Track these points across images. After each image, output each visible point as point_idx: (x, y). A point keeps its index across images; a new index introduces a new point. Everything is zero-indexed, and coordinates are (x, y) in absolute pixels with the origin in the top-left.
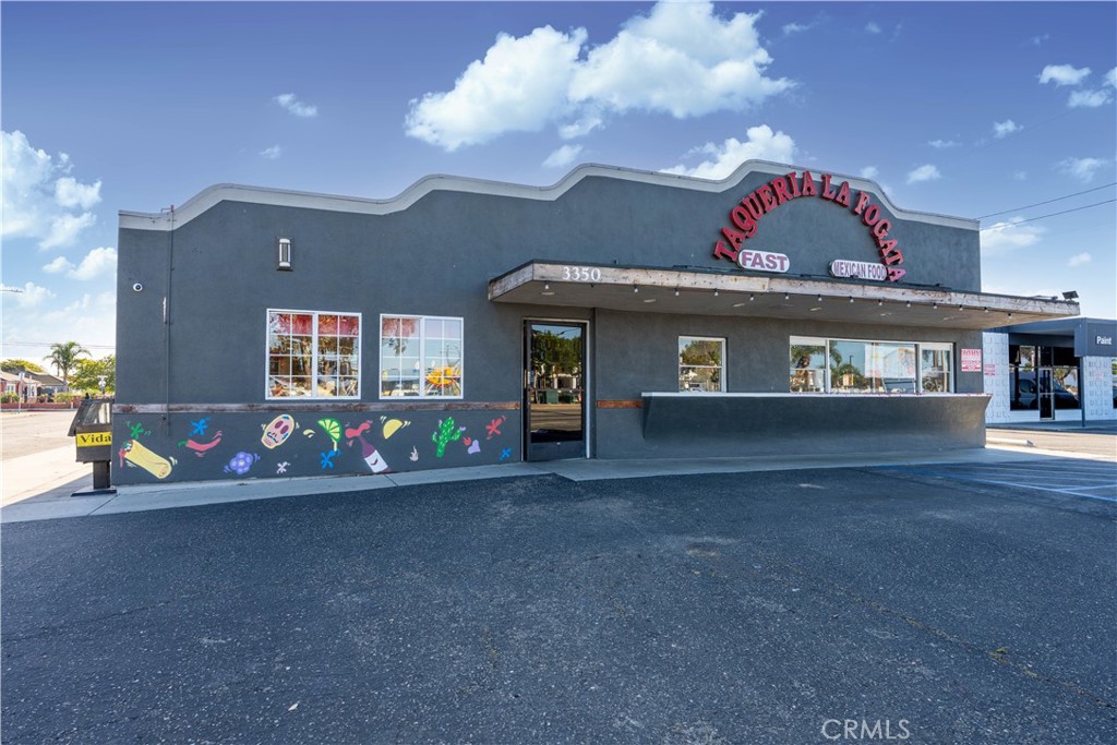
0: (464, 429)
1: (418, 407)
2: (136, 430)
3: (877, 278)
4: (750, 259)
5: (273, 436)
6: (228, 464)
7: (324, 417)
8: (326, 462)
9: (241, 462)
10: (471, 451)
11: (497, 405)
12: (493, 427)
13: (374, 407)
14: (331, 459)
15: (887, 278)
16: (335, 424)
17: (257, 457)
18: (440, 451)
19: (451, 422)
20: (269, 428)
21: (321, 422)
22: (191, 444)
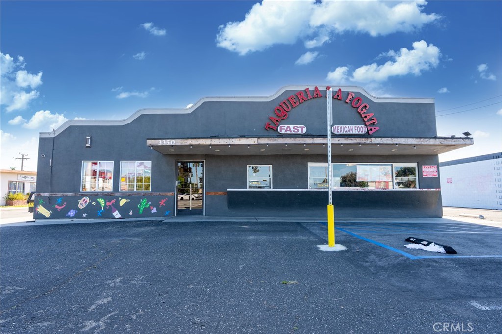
0: (150, 203)
1: (133, 194)
2: (41, 202)
3: (360, 133)
4: (284, 129)
5: (82, 204)
6: (67, 213)
7: (99, 198)
8: (99, 214)
9: (72, 213)
10: (153, 211)
11: (164, 194)
12: (162, 202)
13: (117, 194)
14: (101, 213)
15: (368, 132)
16: (103, 200)
17: (77, 212)
18: (141, 211)
19: (145, 200)
20: (81, 201)
21: (98, 200)
22: (56, 206)
